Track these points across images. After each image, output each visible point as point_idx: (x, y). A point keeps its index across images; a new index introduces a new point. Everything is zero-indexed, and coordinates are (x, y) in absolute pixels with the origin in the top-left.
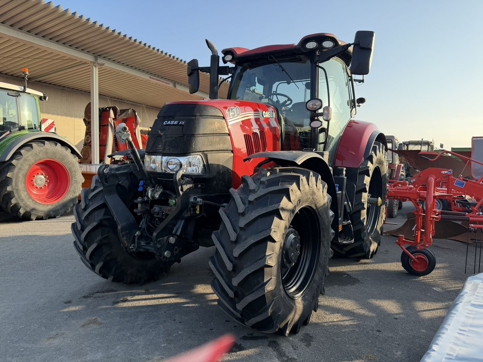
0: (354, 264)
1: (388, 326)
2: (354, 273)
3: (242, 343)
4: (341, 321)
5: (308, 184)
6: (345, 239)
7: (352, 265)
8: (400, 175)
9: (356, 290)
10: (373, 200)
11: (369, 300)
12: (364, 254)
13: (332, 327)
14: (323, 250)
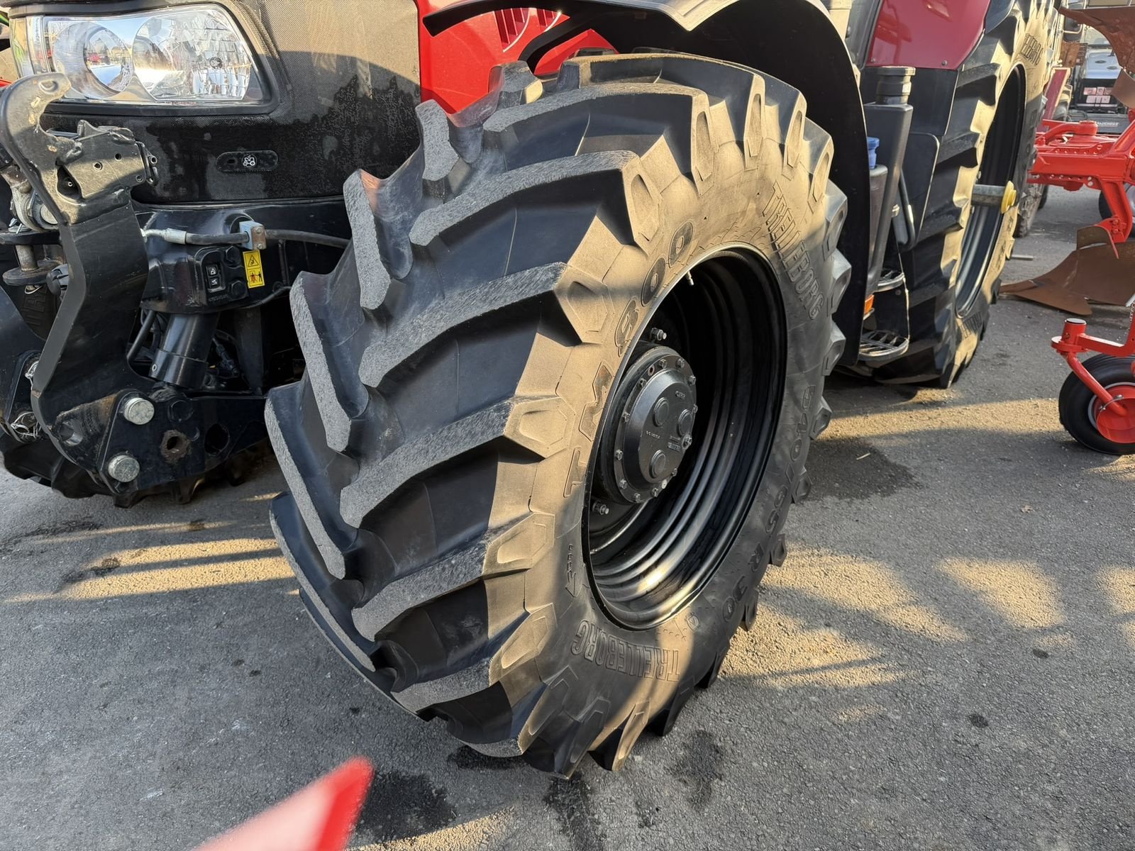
0: (897, 409)
1: (1015, 693)
2: (893, 443)
3: (449, 783)
4: (837, 667)
5: (740, 144)
6: (877, 338)
7: (889, 410)
8: (1056, 105)
9: (899, 518)
10: (987, 193)
11: (942, 561)
12: (936, 376)
13: (802, 698)
14: (790, 416)
